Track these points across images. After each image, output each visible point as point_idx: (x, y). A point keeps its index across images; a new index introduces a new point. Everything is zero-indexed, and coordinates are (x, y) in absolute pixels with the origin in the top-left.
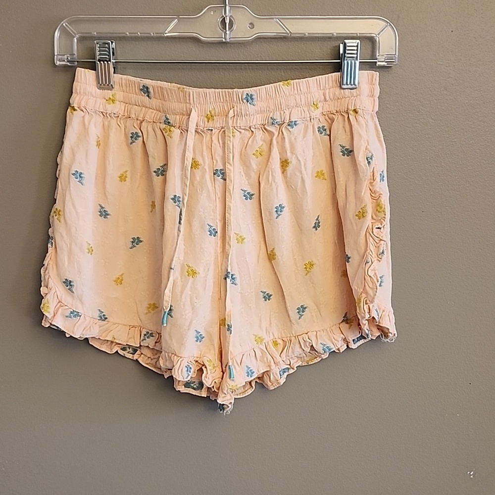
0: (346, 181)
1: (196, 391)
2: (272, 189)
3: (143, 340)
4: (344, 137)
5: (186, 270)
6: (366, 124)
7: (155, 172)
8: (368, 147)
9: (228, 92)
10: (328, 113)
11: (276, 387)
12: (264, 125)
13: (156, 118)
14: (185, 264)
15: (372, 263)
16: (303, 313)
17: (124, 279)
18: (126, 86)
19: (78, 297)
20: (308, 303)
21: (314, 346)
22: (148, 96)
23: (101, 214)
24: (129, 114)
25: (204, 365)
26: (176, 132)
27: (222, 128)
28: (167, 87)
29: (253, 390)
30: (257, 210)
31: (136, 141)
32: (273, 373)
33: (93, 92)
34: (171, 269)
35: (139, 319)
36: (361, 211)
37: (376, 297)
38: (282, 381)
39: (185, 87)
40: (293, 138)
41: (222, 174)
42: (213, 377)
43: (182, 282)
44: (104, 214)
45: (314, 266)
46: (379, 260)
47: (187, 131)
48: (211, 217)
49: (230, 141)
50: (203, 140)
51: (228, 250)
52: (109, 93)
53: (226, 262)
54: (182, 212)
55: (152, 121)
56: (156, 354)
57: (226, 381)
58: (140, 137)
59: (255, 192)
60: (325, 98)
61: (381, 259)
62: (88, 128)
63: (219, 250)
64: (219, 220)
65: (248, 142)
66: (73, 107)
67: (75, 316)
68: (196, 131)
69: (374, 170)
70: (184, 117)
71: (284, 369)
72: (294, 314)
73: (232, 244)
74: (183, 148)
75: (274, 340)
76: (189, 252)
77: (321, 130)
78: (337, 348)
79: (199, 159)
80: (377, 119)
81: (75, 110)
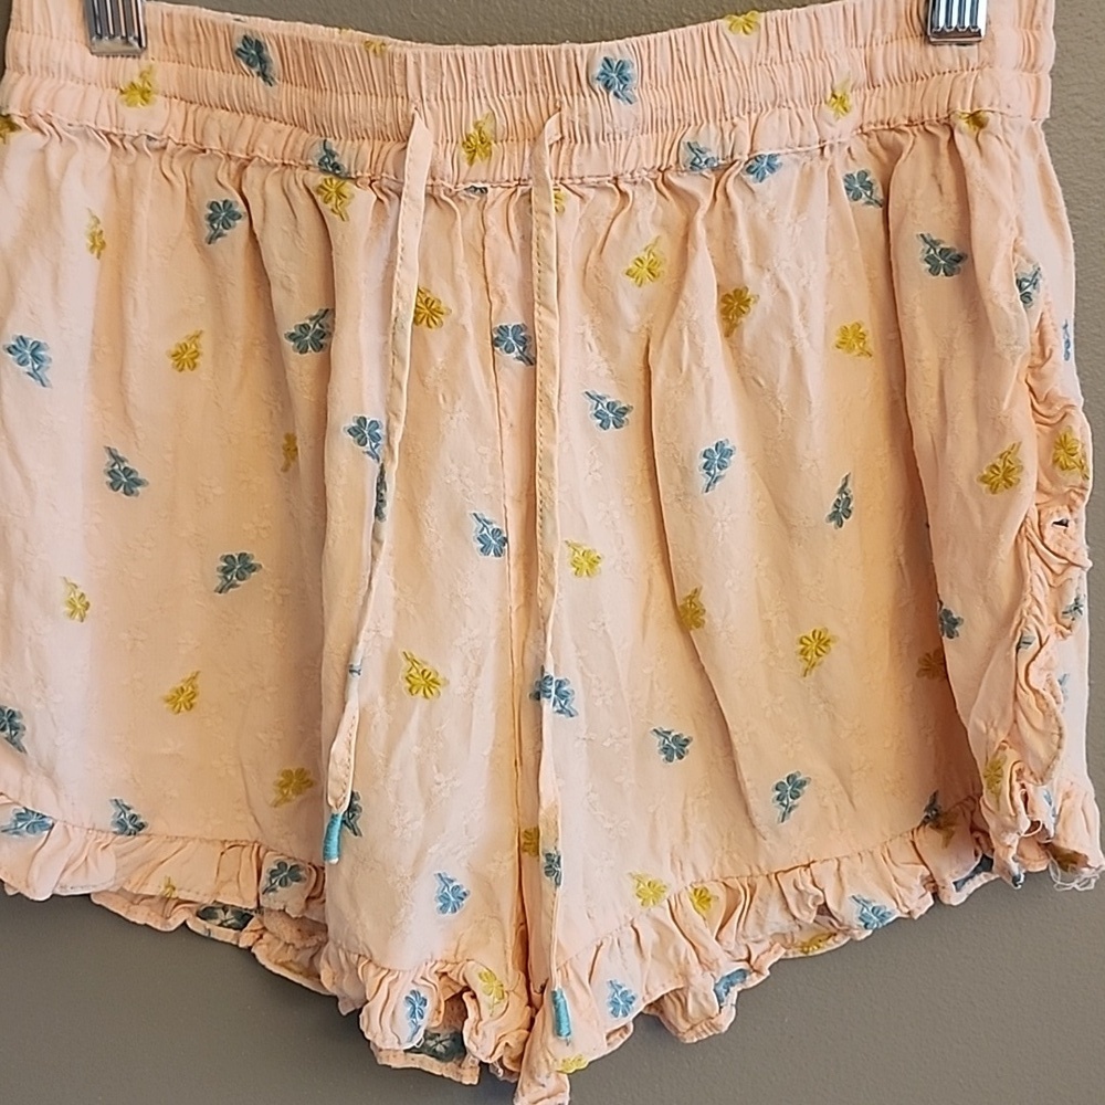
0: (943, 361)
1: (442, 1064)
2: (691, 392)
3: (266, 891)
4: (937, 209)
5: (403, 674)
6: (1014, 166)
7: (291, 337)
8: (1023, 243)
9: (541, 54)
10: (880, 127)
11: (705, 1036)
12: (663, 172)
13: (292, 151)
14: (400, 650)
15: (1041, 646)
16: (796, 802)
17: (199, 690)
18: (188, 43)
19: (39, 764)
20: (812, 766)
21: (831, 905)
22: (263, 75)
23: (116, 480)
24: (198, 140)
25: (468, 989)
26: (362, 200)
27: (520, 182)
28: (325, 40)
29: (627, 1036)
30: (640, 461)
31: (225, 231)
32: (695, 995)
33: (76, 68)
34: (352, 671)
35: (252, 819)
36: (1000, 466)
37: (1058, 763)
38: (726, 1019)
39: (389, 39)
40: (763, 216)
41: (522, 343)
42: (500, 1029)
43: (388, 712)
44: (123, 479)
45: (831, 645)
46: (1062, 633)
47: (400, 196)
48: (485, 491)
49: (548, 227)
50: (453, 225)
51: (545, 600)
52: (130, 69)
53: (536, 642)
54: (386, 479)
55: (279, 161)
56: (311, 934)
57: (544, 1045)
58: (240, 217)
59: (634, 400)
60: (871, 75)
61: (1069, 628)
62: (59, 189)
63: (514, 600)
64: (513, 498)
65: (609, 230)
66: (8, 115)
67: (32, 828)
68: (429, 195)
69: (1044, 323)
70: (386, 148)
71: (728, 976)
72: (763, 804)
73: (556, 580)
74: (385, 254)
75: (699, 886)
76: (412, 610)
77: (857, 186)
78: (907, 910)
79: (442, 293)
80: (1046, 148)
81: (13, 127)
